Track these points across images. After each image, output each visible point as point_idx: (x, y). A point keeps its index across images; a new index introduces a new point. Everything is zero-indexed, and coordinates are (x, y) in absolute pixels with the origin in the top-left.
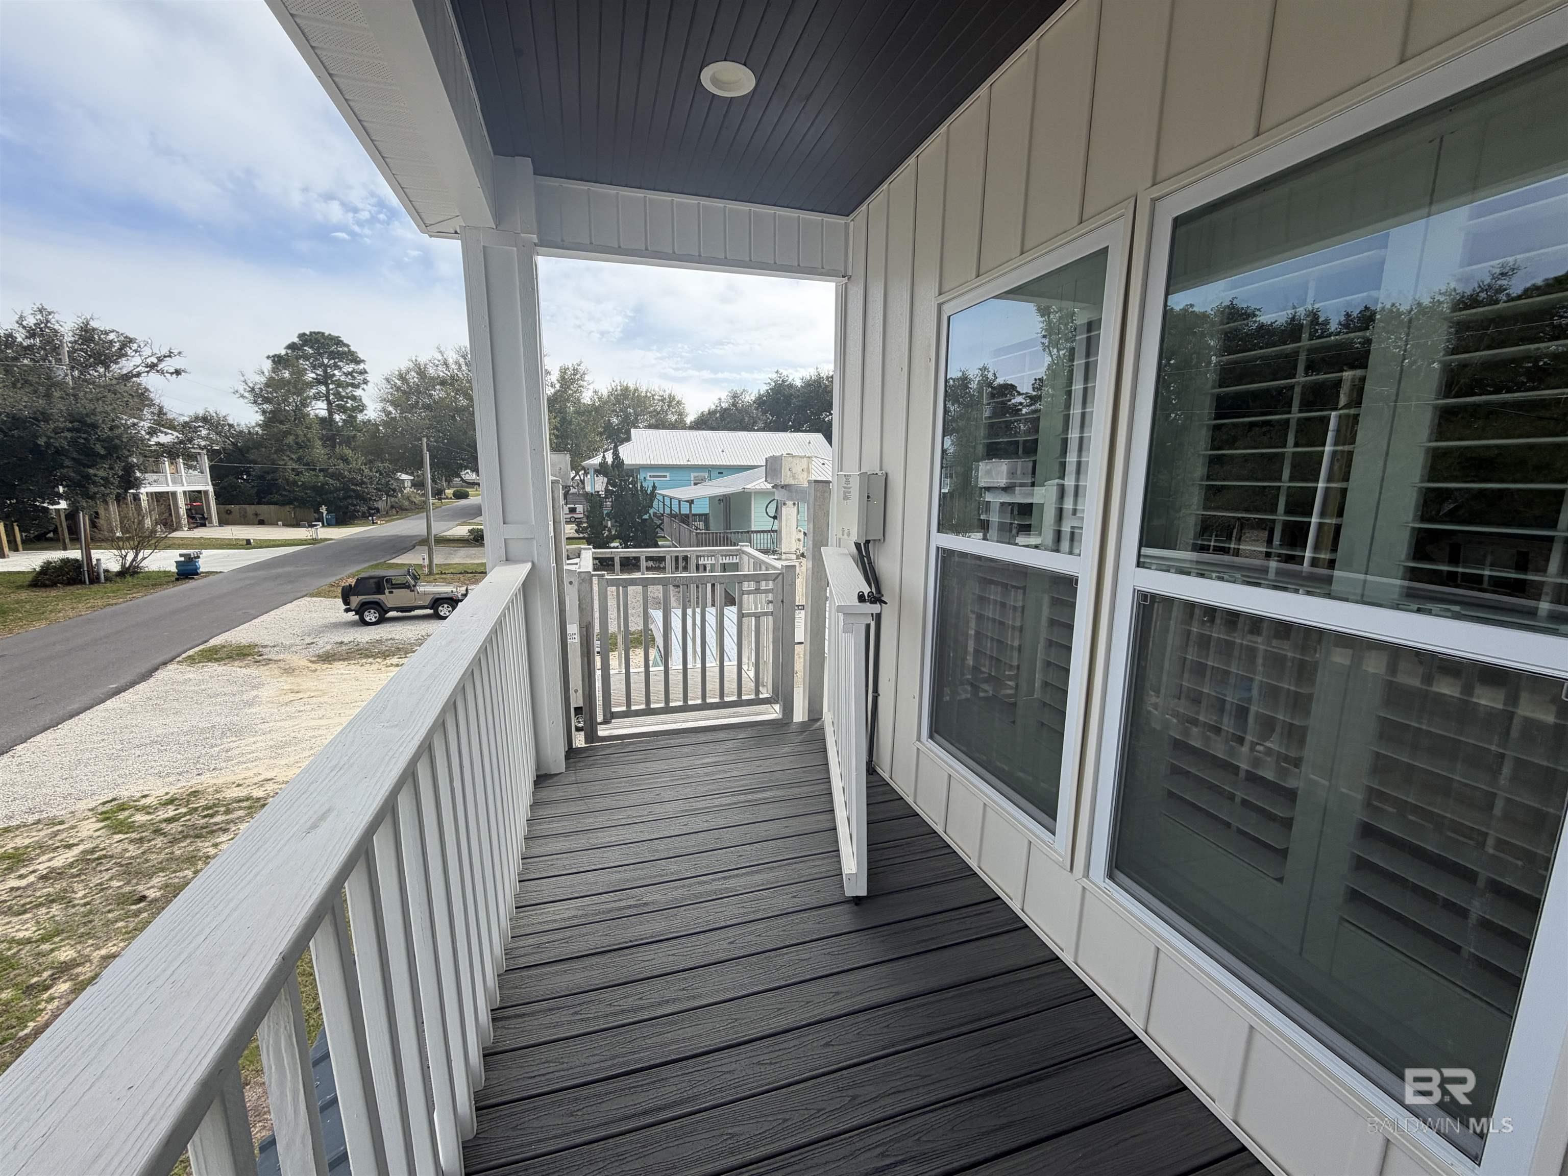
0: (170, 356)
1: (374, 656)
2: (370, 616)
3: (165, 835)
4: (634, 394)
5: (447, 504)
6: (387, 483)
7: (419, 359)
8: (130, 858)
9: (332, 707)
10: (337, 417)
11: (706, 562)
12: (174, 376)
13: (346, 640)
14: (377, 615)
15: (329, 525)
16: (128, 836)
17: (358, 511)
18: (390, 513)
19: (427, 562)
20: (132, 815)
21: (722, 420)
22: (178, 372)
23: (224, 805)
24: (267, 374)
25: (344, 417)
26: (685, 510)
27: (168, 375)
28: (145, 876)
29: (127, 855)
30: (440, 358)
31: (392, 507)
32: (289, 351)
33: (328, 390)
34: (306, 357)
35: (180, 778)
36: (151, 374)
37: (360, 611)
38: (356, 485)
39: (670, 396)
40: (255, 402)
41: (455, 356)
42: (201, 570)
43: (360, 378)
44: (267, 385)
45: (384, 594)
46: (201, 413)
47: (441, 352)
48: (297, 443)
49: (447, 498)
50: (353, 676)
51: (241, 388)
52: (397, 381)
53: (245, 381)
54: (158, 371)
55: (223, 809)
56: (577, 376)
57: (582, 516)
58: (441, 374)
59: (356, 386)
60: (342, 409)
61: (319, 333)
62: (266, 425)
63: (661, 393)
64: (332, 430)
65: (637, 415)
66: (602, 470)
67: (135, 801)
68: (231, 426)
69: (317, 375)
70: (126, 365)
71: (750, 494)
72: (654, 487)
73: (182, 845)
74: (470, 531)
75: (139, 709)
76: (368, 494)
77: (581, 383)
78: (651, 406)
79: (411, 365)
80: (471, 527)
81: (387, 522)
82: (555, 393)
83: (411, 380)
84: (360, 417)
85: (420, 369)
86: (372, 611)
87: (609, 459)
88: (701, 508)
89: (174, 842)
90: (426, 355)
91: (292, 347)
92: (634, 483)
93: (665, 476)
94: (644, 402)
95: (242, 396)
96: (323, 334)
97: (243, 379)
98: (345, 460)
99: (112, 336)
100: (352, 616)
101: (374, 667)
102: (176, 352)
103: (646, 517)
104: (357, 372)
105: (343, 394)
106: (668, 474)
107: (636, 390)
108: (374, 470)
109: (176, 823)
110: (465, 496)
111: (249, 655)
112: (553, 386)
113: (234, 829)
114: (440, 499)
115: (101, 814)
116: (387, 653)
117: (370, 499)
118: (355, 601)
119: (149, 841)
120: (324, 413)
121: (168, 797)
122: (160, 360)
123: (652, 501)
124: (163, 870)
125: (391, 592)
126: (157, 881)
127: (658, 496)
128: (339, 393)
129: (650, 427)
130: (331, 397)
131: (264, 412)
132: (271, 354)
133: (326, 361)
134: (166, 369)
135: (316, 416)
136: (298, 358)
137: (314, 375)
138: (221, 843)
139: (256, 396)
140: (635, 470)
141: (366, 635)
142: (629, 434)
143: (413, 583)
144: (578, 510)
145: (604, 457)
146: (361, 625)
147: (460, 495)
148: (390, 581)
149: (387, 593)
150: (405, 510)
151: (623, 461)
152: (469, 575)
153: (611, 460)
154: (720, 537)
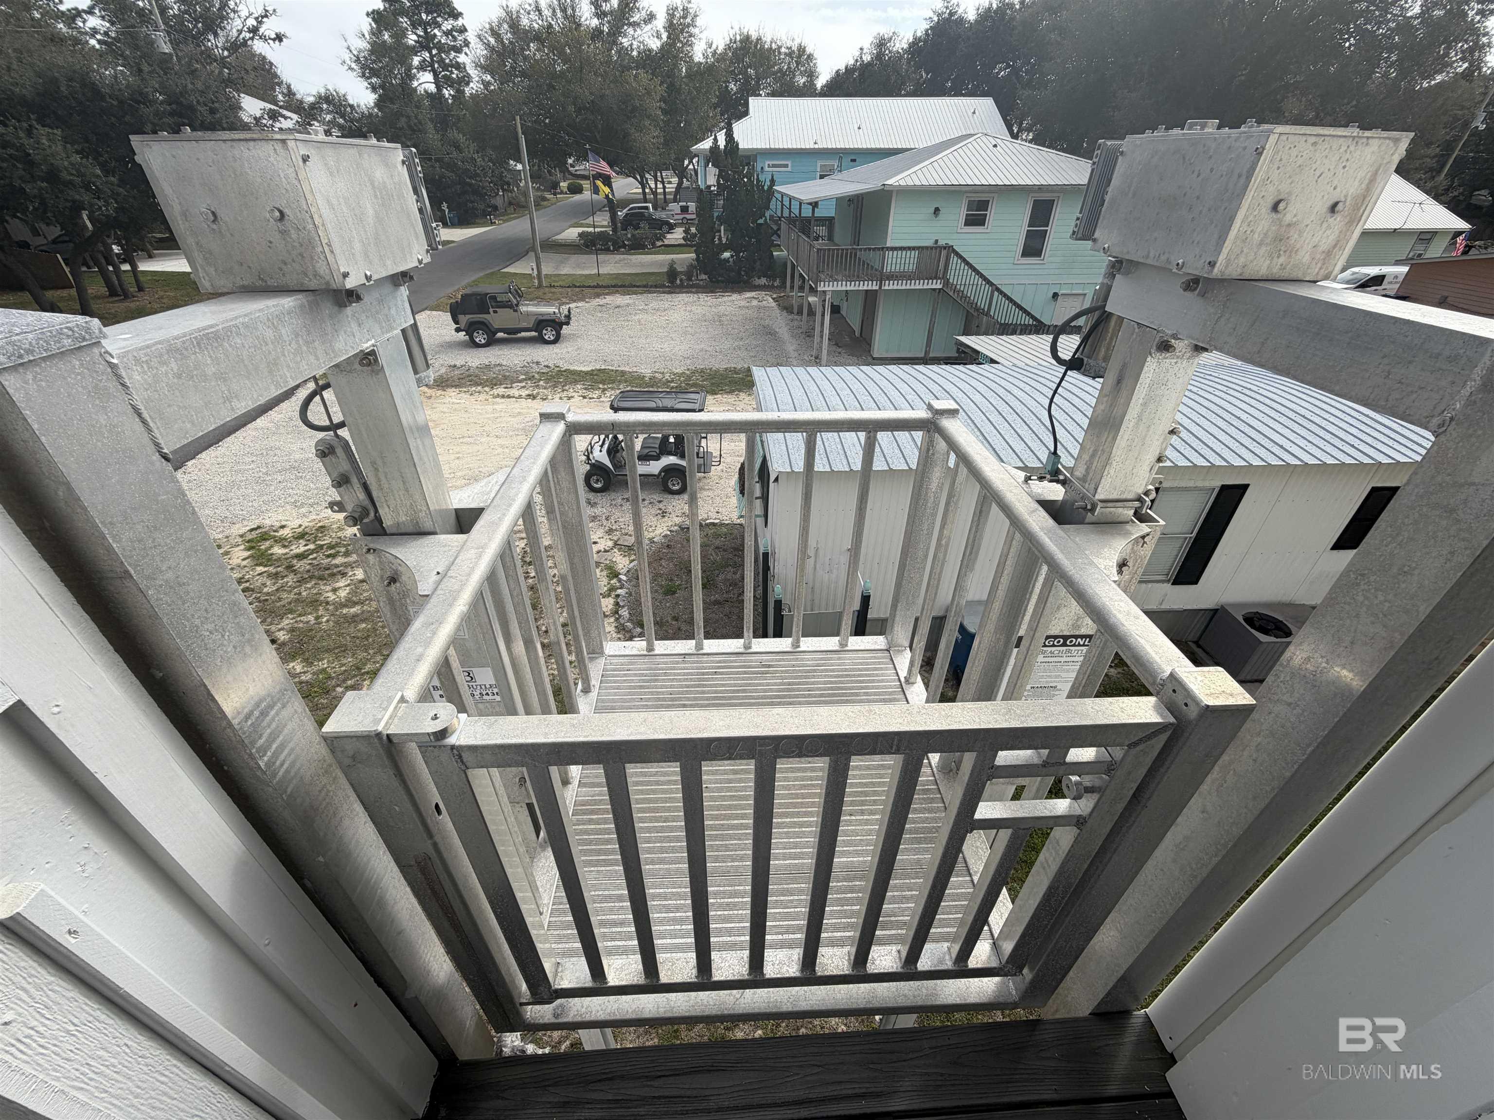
0: (266, 17)
1: (482, 384)
2: (480, 338)
3: (295, 572)
4: (756, 46)
5: (562, 200)
6: (501, 177)
8: (268, 594)
9: (442, 442)
10: (446, 93)
11: (826, 289)
12: (277, 42)
13: (458, 364)
14: (485, 336)
15: (453, 224)
16: (266, 569)
17: (477, 209)
18: (509, 210)
19: (536, 272)
20: (272, 547)
22: (279, 37)
23: (345, 546)
24: (367, 36)
25: (452, 92)
26: (807, 212)
27: (271, 41)
28: (277, 616)
29: (265, 590)
31: (510, 204)
33: (432, 57)
34: (403, 12)
35: (312, 509)
36: (255, 41)
37: (470, 329)
38: (470, 178)
39: (800, 47)
40: (363, 75)
43: (460, 38)
44: (372, 52)
45: (489, 313)
48: (410, 127)
49: (562, 193)
50: (463, 406)
51: (347, 57)
52: (490, 39)
53: (349, 48)
54: (261, 37)
55: (343, 550)
56: (688, 20)
57: (694, 216)
58: (536, 26)
59: (458, 50)
60: (449, 81)
62: (379, 104)
63: (789, 43)
64: (443, 110)
65: (759, 78)
66: (713, 155)
67: (275, 531)
68: (352, 106)
69: (418, 36)
70: (233, 29)
71: (892, 191)
72: (773, 182)
73: (309, 585)
74: (581, 235)
75: (282, 430)
76: (483, 188)
77: (692, 30)
78: (775, 64)
79: (502, 14)
80: (580, 230)
81: (505, 221)
82: (662, 46)
83: (505, 36)
84: (467, 91)
85: (511, 19)
86: (480, 332)
87: (722, 143)
88: (827, 211)
89: (302, 581)
92: (749, 175)
93: (786, 166)
94: (769, 59)
95: (351, 68)
97: (346, 45)
98: (458, 147)
100: (462, 336)
101: (482, 397)
102: (269, 10)
103: (761, 221)
104: (456, 30)
105: (447, 61)
106: (790, 163)
107: (759, 40)
108: (486, 159)
109: (305, 561)
110: (578, 190)
112: (658, 35)
113: (350, 573)
114: (555, 194)
115: (248, 542)
116: (494, 381)
117: (486, 193)
118: (463, 319)
119: (283, 577)
120: (432, 88)
121: (300, 530)
122: (259, 22)
123: (770, 199)
124: (291, 611)
125: (495, 312)
126: (286, 622)
127: (776, 195)
128: (443, 60)
129: (774, 94)
130: (436, 65)
131: (374, 88)
132: (369, 10)
133: (424, 17)
134: (267, 33)
135: (424, 91)
136: (395, 14)
137: (415, 37)
138: (339, 588)
139: (363, 67)
140: (753, 156)
141: (476, 359)
142: (746, 104)
143: (515, 302)
144: (690, 209)
145: (716, 139)
146: (471, 347)
147: (576, 190)
148: (494, 298)
149: (492, 313)
150: (523, 207)
151: (738, 144)
152: (577, 289)
153: (724, 143)
154: (847, 254)
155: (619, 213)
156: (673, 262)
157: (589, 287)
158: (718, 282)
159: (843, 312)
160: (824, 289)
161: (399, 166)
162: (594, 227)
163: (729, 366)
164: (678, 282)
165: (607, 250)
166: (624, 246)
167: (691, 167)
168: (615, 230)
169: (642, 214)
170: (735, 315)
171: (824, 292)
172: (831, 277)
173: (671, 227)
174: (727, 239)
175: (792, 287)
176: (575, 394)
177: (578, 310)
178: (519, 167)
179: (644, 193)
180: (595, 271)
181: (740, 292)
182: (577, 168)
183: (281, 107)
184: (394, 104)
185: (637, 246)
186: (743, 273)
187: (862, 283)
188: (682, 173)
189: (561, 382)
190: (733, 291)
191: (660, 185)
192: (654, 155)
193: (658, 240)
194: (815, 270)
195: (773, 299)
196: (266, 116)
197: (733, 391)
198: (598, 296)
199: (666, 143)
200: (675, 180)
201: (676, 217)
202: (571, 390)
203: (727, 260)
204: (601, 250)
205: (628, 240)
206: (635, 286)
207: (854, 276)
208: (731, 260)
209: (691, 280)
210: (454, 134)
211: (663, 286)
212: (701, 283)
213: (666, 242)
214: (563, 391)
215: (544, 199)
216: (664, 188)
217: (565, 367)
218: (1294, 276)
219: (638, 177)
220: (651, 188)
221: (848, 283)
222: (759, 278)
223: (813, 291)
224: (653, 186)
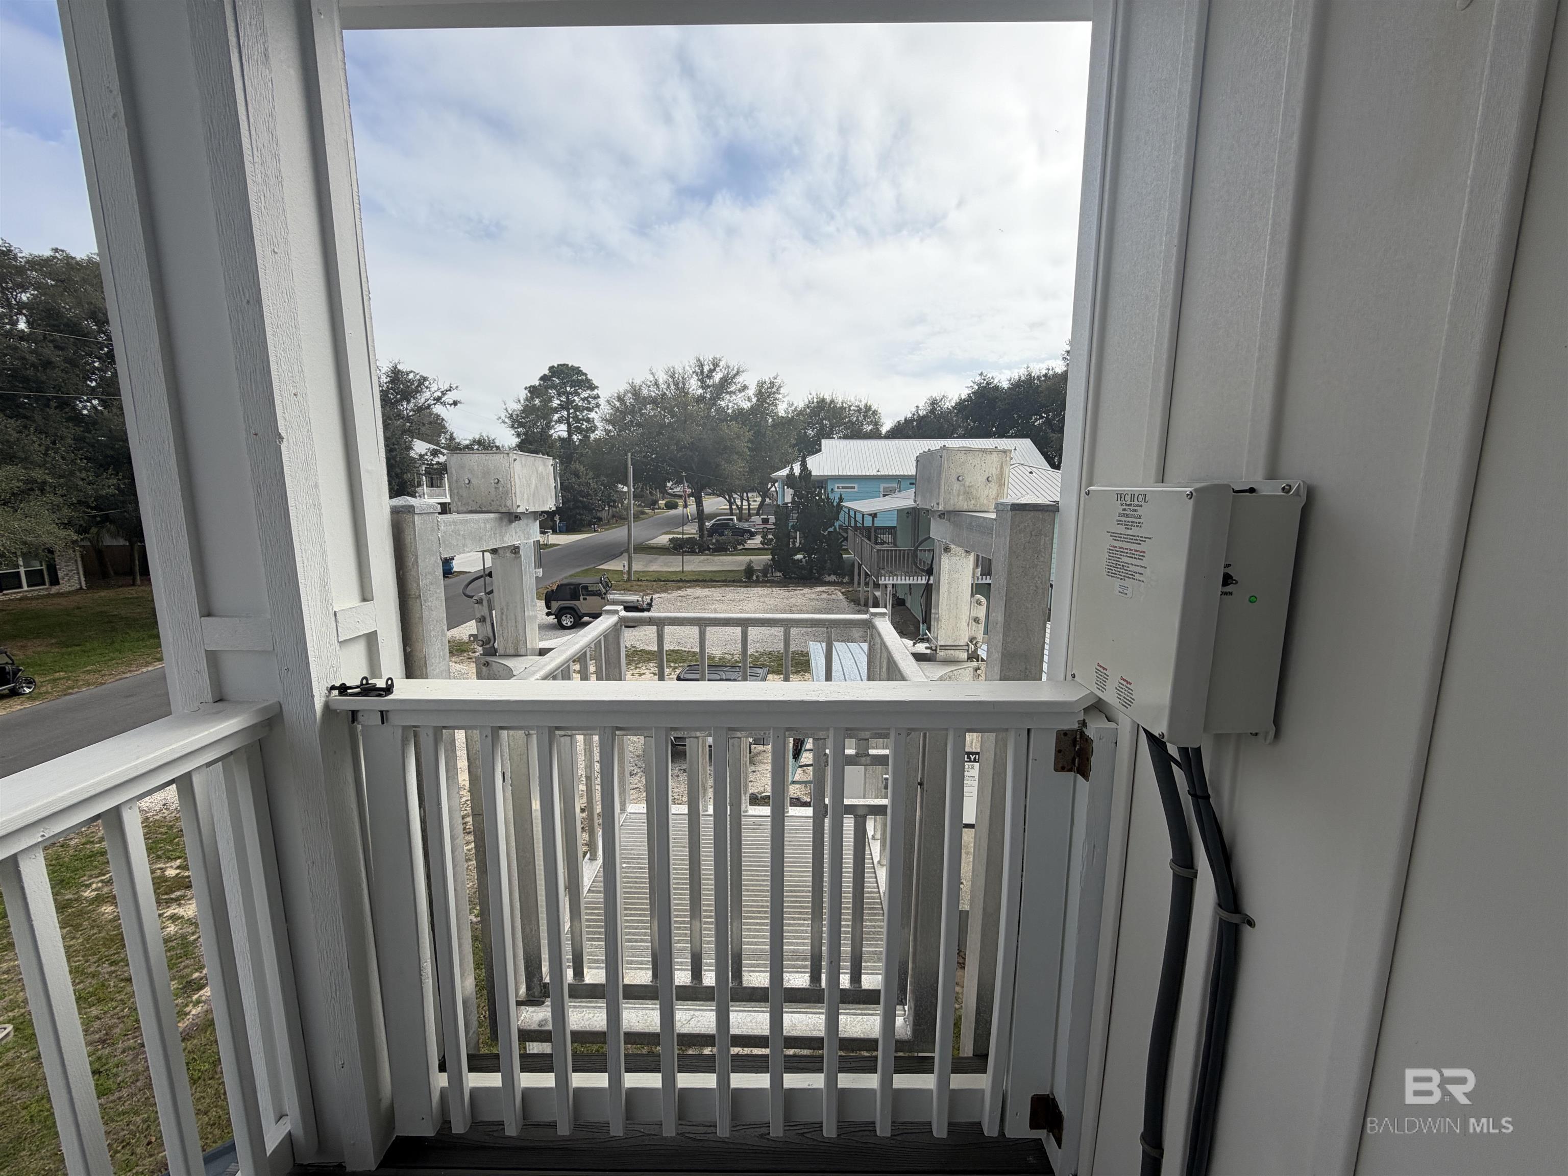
0: (450, 390)
2: (567, 621)
4: (830, 405)
5: (659, 513)
6: (609, 496)
7: (635, 382)
10: (575, 438)
11: (887, 582)
12: (453, 406)
14: (572, 620)
15: (561, 532)
17: (584, 520)
18: (611, 521)
19: (627, 569)
21: (919, 430)
22: (455, 403)
24: (522, 402)
25: (580, 437)
26: (868, 522)
27: (448, 406)
30: (652, 379)
31: (613, 516)
32: (542, 382)
33: (569, 414)
34: (553, 387)
36: (437, 406)
37: (559, 615)
38: (583, 497)
39: (866, 406)
40: (513, 426)
41: (665, 377)
42: (455, 569)
43: (593, 402)
44: (523, 411)
45: (579, 600)
46: (477, 437)
47: (652, 373)
49: (659, 508)
51: (503, 415)
52: (616, 403)
53: (506, 409)
54: (441, 403)
56: (774, 390)
57: (773, 527)
58: (653, 394)
59: (590, 410)
60: (579, 430)
61: (564, 365)
62: (519, 446)
63: (857, 403)
64: (570, 449)
65: (832, 427)
66: (790, 481)
68: (497, 447)
69: (561, 401)
70: (423, 398)
72: (841, 499)
74: (670, 540)
76: (592, 504)
77: (777, 396)
78: (846, 417)
79: (629, 387)
80: (671, 536)
81: (606, 530)
82: (752, 406)
83: (628, 401)
84: (592, 436)
85: (635, 390)
86: (569, 616)
87: (797, 471)
88: (887, 521)
90: (641, 377)
91: (544, 378)
92: (821, 495)
93: (853, 488)
94: (840, 414)
95: (504, 422)
96: (567, 365)
97: (504, 407)
98: (577, 475)
99: (411, 376)
100: (552, 619)
102: (454, 386)
103: (831, 529)
104: (592, 398)
105: (580, 417)
106: (856, 486)
107: (832, 401)
108: (599, 483)
110: (675, 506)
111: (465, 651)
112: (749, 399)
114: (653, 509)
117: (594, 509)
118: (555, 605)
120: (565, 435)
122: (443, 394)
123: (838, 513)
125: (585, 599)
127: (844, 509)
128: (577, 416)
129: (846, 437)
130: (571, 420)
131: (518, 435)
132: (528, 385)
133: (568, 389)
134: (447, 401)
135: (559, 437)
136: (547, 388)
137: (558, 402)
139: (514, 421)
140: (823, 482)
142: (820, 445)
143: (604, 591)
144: (770, 521)
145: (792, 469)
146: (559, 629)
147: (671, 506)
148: (585, 588)
149: (581, 600)
150: (624, 519)
151: (810, 472)
152: (662, 583)
153: (799, 471)
154: (904, 553)
155: (707, 524)
156: (751, 561)
157: (673, 581)
158: (791, 578)
159: (908, 604)
160: (884, 583)
161: (550, 466)
162: (683, 534)
163: (796, 649)
164: (754, 578)
165: (693, 552)
166: (709, 549)
167: (773, 489)
168: (701, 536)
169: (727, 525)
170: (805, 606)
171: (886, 586)
172: (891, 573)
173: (752, 535)
174: (800, 543)
175: (859, 584)
176: (647, 672)
177: (660, 600)
178: (625, 489)
179: (731, 509)
180: (680, 569)
181: (811, 587)
182: (675, 490)
183: (442, 448)
184: (532, 445)
185: (721, 549)
186: (814, 571)
187: (920, 578)
188: (765, 494)
189: (635, 661)
190: (805, 585)
191: (745, 503)
192: (740, 479)
193: (739, 545)
194: (876, 567)
195: (842, 593)
196: (429, 454)
197: (799, 672)
198: (679, 588)
199: (751, 471)
200: (759, 499)
201: (757, 527)
202: (644, 668)
203: (801, 561)
204: (688, 552)
205: (713, 544)
206: (714, 581)
207: (912, 572)
208: (804, 560)
209: (767, 577)
210: (576, 466)
211: (741, 581)
212: (776, 579)
213: (747, 546)
214: (636, 668)
215: (643, 513)
216: (749, 505)
217: (642, 647)
218: (983, 509)
219: (727, 497)
220: (737, 506)
221: (907, 578)
222: (829, 576)
223: (877, 586)
224: (739, 504)
